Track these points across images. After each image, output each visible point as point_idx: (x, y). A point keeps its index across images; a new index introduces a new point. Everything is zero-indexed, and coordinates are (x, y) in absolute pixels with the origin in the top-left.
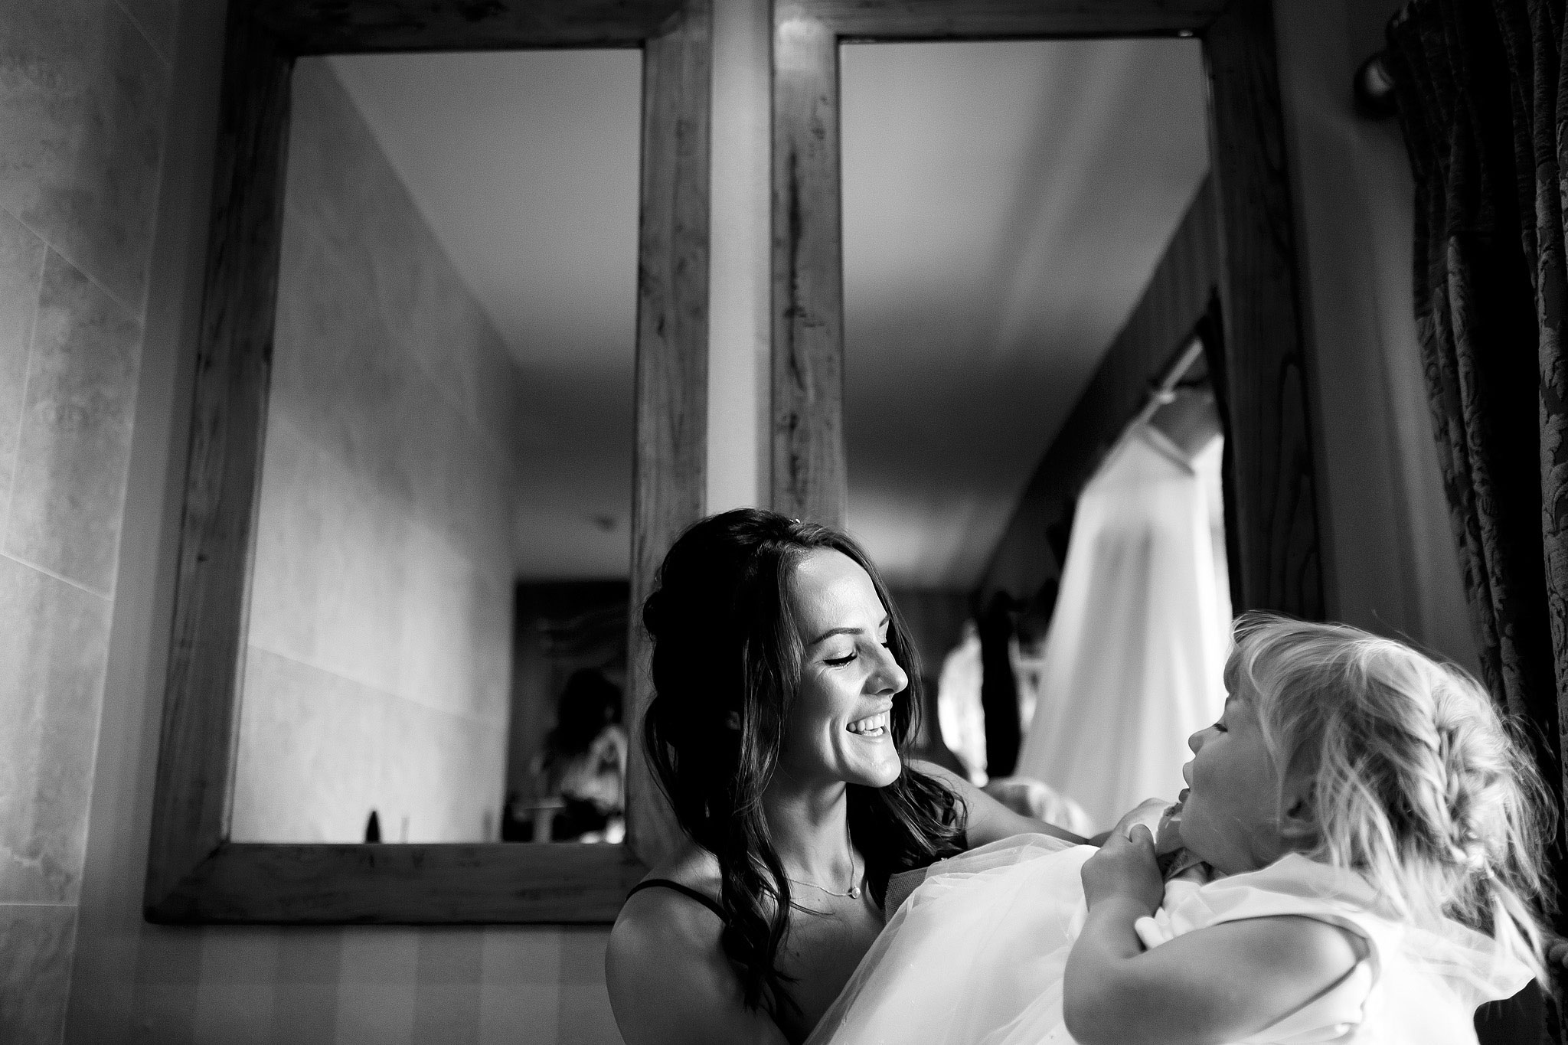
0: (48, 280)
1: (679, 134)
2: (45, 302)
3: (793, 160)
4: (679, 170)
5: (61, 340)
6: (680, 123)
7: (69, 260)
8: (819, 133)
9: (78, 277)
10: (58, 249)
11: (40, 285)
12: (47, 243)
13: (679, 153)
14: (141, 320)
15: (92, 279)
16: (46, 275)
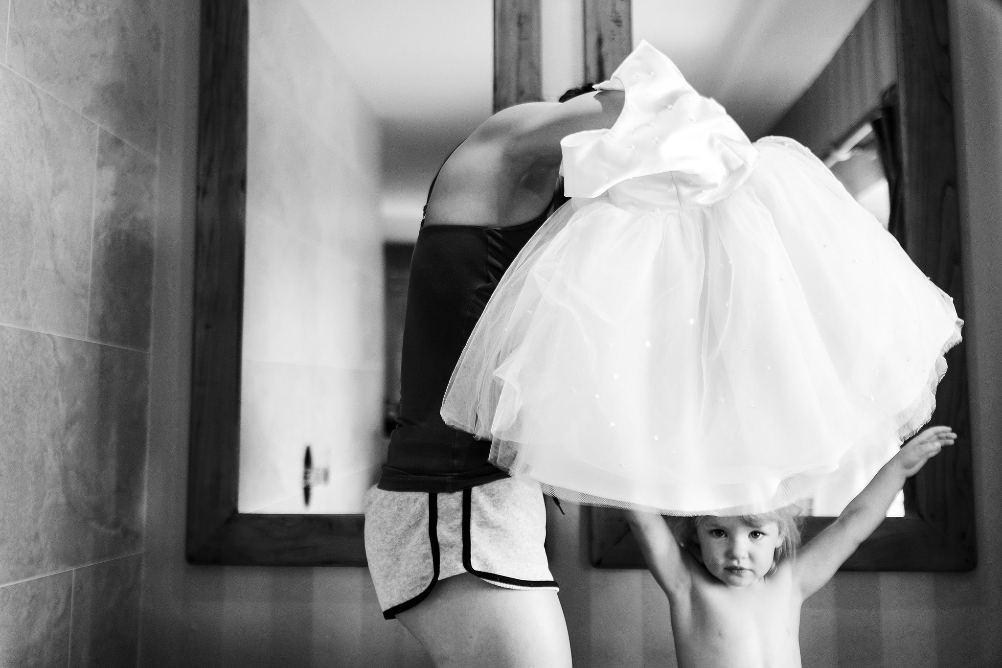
0: (101, 151)
1: (520, 25)
2: (100, 165)
3: (600, 42)
4: (520, 51)
5: (111, 189)
6: (520, 17)
7: (112, 133)
8: (618, 22)
9: (118, 142)
10: (105, 127)
11: (96, 155)
12: (99, 125)
13: (521, 38)
14: (157, 161)
15: (127, 142)
16: (100, 146)
